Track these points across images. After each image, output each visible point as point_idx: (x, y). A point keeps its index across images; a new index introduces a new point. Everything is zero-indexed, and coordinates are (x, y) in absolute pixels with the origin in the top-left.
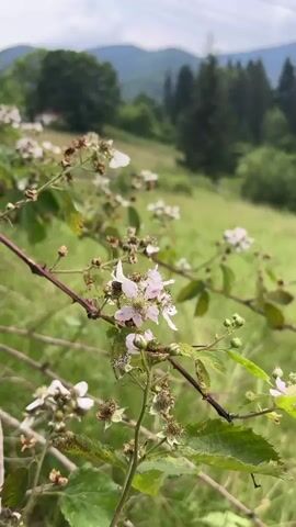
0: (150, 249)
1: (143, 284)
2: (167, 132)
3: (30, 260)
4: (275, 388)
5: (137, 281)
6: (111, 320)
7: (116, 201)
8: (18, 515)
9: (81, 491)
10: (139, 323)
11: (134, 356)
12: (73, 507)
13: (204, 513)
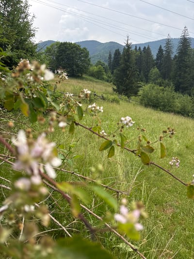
2: (109, 77)
13: (118, 243)
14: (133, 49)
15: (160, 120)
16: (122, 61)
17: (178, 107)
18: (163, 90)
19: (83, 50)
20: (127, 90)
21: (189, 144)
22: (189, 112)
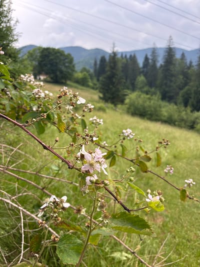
0: (94, 139)
1: (93, 154)
2: (95, 84)
3: (43, 143)
4: (148, 198)
5: (91, 153)
6: (79, 170)
7: (76, 116)
8: (37, 255)
9: (64, 244)
10: (92, 172)
11: (89, 186)
12: (61, 251)
13: (112, 252)
14: (119, 56)
15: (147, 129)
16: (107, 68)
17: (165, 116)
18: (149, 99)
19: (67, 56)
20: (113, 98)
21: (176, 154)
22: (175, 121)
